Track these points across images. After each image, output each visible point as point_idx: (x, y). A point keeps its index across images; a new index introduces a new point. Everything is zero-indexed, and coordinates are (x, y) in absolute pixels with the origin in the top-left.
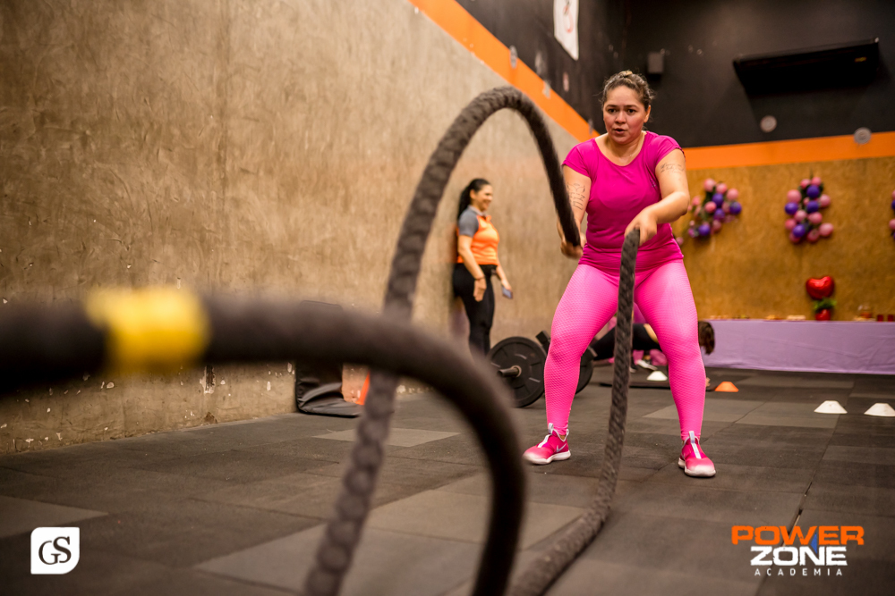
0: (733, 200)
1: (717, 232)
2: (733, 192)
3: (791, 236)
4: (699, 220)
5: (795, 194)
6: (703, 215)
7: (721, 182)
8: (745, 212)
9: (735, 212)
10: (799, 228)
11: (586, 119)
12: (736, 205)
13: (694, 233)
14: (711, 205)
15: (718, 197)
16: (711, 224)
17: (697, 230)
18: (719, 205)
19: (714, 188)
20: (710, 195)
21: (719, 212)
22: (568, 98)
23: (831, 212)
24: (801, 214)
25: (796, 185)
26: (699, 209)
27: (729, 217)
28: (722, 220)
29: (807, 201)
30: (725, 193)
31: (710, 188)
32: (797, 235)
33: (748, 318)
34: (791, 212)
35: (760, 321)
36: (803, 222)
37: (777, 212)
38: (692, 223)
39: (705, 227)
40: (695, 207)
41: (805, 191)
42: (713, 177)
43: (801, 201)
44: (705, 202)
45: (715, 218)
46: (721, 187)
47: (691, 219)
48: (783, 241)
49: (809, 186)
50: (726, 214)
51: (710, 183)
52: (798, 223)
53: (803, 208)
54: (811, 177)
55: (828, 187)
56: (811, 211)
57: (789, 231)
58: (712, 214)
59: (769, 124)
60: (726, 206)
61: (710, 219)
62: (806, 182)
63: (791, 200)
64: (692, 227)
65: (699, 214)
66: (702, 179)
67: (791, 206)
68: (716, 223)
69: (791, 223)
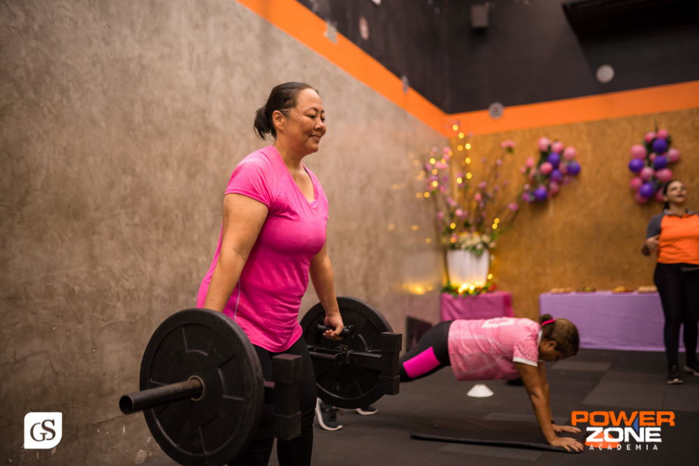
0: (571, 159)
1: (555, 195)
2: (570, 151)
3: (638, 196)
4: (534, 183)
5: (639, 149)
6: (539, 178)
7: (556, 141)
8: (585, 172)
9: (574, 172)
10: (646, 188)
11: (398, 75)
12: (574, 165)
13: (530, 198)
14: (547, 166)
15: (554, 157)
16: (548, 187)
17: (533, 194)
18: (556, 166)
19: (550, 147)
20: (545, 155)
21: (556, 174)
23: (681, 167)
24: (647, 171)
25: (640, 140)
26: (533, 171)
27: (567, 179)
28: (560, 182)
29: (653, 156)
30: (561, 152)
31: (545, 148)
32: (644, 195)
33: (594, 290)
34: (636, 170)
35: (608, 293)
36: (650, 180)
37: (620, 170)
38: (527, 187)
39: (542, 189)
40: (529, 169)
41: (650, 146)
42: (547, 135)
43: (647, 157)
44: (540, 163)
45: (552, 180)
46: (557, 146)
47: (527, 183)
48: (628, 203)
49: (655, 139)
50: (563, 175)
51: (544, 142)
52: (645, 181)
53: (649, 164)
54: (657, 130)
55: (676, 140)
56: (659, 167)
57: (634, 190)
58: (548, 176)
59: (606, 74)
60: (563, 166)
61: (547, 181)
62: (651, 135)
63: (636, 156)
64: (527, 191)
65: (535, 177)
66: (535, 137)
67: (636, 163)
68: (553, 186)
69: (638, 182)
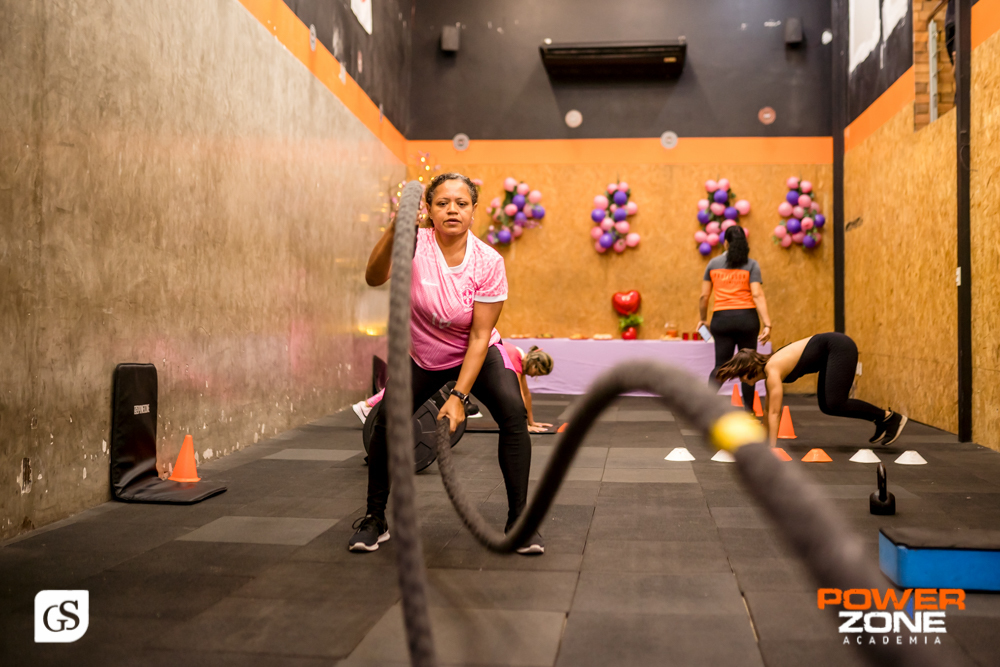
0: (536, 203)
1: (518, 238)
2: (535, 194)
3: (598, 246)
4: (498, 224)
5: (602, 200)
6: (503, 219)
7: (522, 182)
8: (548, 217)
9: (538, 216)
10: (606, 238)
11: (376, 102)
12: (539, 209)
13: (494, 240)
14: (512, 208)
15: (520, 199)
16: (512, 229)
17: (497, 236)
18: (521, 209)
19: (516, 188)
20: (510, 196)
21: (521, 216)
22: (361, 80)
23: (637, 220)
24: (608, 222)
25: (604, 191)
26: (499, 212)
27: (532, 222)
28: (523, 226)
29: (614, 207)
30: (526, 195)
31: (511, 189)
32: (603, 245)
33: (552, 337)
34: (598, 220)
35: (566, 340)
36: (610, 230)
37: (583, 221)
38: (491, 227)
39: (505, 232)
40: (494, 209)
41: (611, 197)
42: (514, 177)
43: (608, 209)
44: (505, 204)
45: (517, 223)
46: (523, 188)
47: (491, 224)
48: (588, 251)
49: (616, 191)
50: (529, 218)
51: (511, 183)
52: (605, 232)
53: (610, 215)
54: (618, 182)
55: (634, 194)
56: (618, 219)
57: (594, 240)
58: (512, 218)
59: (574, 118)
60: (528, 209)
61: (511, 224)
62: (613, 187)
63: (597, 206)
64: (491, 233)
65: (499, 218)
66: (502, 177)
67: (598, 213)
68: (517, 229)
69: (598, 231)
